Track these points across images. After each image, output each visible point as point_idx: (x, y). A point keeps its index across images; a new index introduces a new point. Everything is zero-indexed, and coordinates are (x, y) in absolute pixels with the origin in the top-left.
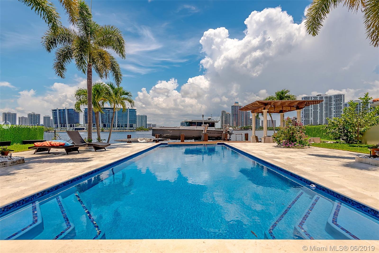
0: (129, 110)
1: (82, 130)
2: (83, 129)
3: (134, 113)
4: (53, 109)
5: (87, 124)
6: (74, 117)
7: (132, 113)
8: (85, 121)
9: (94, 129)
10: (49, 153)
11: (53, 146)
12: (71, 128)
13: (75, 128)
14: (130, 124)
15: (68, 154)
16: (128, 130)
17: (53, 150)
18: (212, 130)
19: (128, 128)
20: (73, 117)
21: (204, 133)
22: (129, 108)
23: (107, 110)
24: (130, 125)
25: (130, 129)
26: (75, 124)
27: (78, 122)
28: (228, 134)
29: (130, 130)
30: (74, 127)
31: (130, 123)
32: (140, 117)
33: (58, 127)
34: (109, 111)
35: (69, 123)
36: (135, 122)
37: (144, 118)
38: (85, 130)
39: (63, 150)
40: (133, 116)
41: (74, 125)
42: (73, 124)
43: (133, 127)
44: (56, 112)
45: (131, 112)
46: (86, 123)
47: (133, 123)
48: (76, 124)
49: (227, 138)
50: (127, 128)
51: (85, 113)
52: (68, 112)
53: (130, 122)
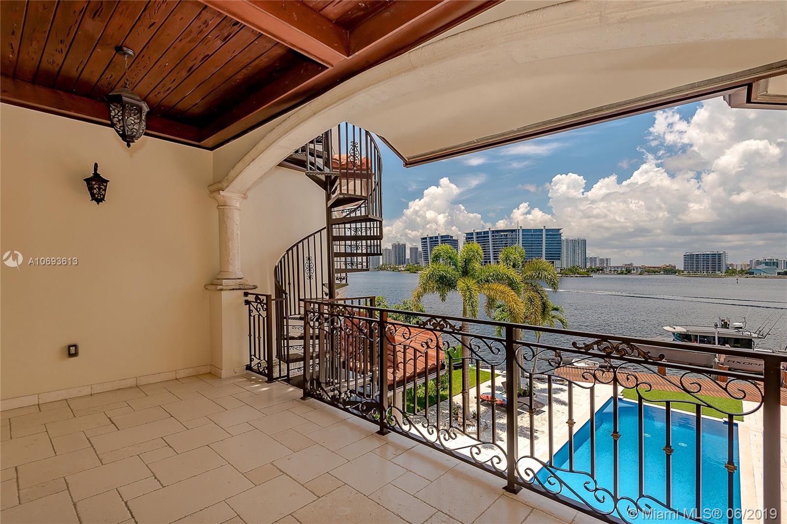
0: (546, 232)
3: (556, 238)
7: (552, 238)
23: (502, 233)
32: (570, 245)
34: (507, 235)
36: (558, 256)
37: (581, 244)
40: (555, 243)
44: (427, 242)
45: (550, 235)
47: (555, 259)
53: (548, 256)
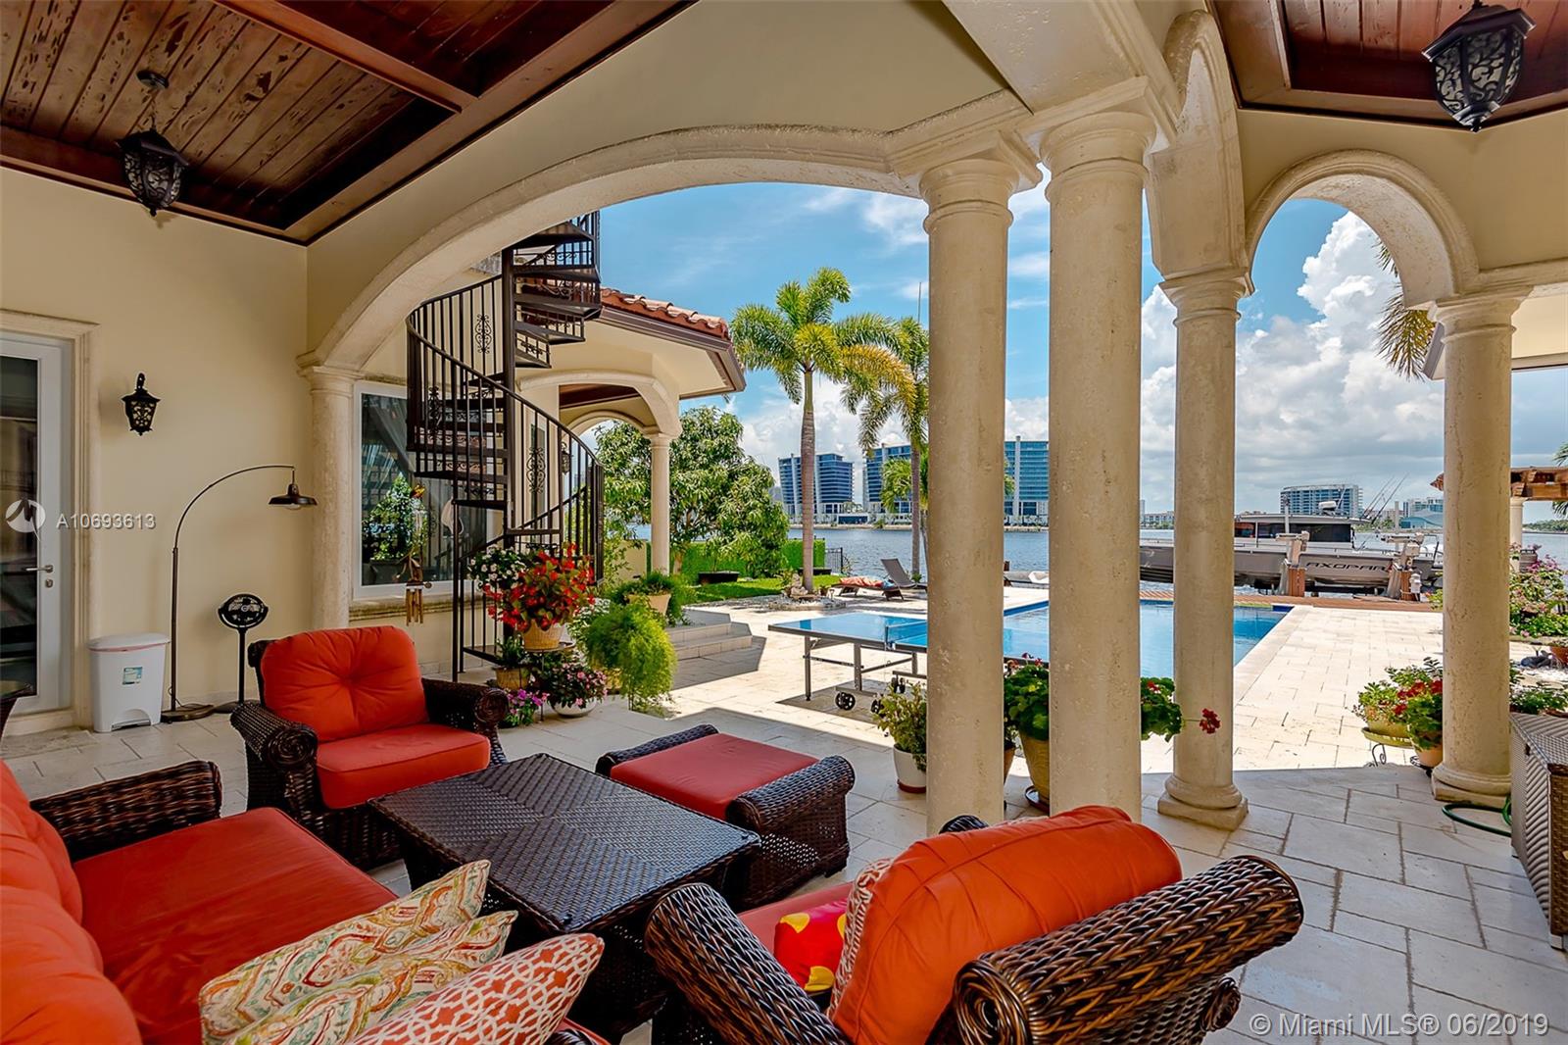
0: (1022, 447)
1: (859, 523)
2: (864, 519)
3: (1039, 458)
4: (782, 458)
5: (873, 503)
6: (837, 481)
7: (1033, 458)
8: (870, 491)
9: (896, 521)
10: (856, 596)
11: (866, 586)
12: (829, 515)
13: (841, 515)
14: (1022, 502)
15: (888, 600)
16: (1016, 525)
17: (861, 592)
18: (1333, 553)
19: (1015, 517)
20: (833, 481)
21: (1289, 565)
22: (1019, 437)
24: (1025, 504)
25: (1026, 521)
26: (838, 504)
27: (847, 497)
28: (1416, 575)
29: (1025, 524)
30: (836, 511)
31: (1024, 498)
33: (794, 512)
35: (824, 502)
36: (1045, 493)
38: (870, 523)
39: (879, 593)
40: (1038, 471)
41: (836, 506)
42: (833, 504)
43: (1035, 514)
44: (790, 467)
45: (1029, 453)
46: (871, 500)
47: (1039, 498)
48: (842, 501)
49: (1410, 591)
50: (1011, 517)
51: (868, 466)
52: (821, 464)
53: (1025, 493)
